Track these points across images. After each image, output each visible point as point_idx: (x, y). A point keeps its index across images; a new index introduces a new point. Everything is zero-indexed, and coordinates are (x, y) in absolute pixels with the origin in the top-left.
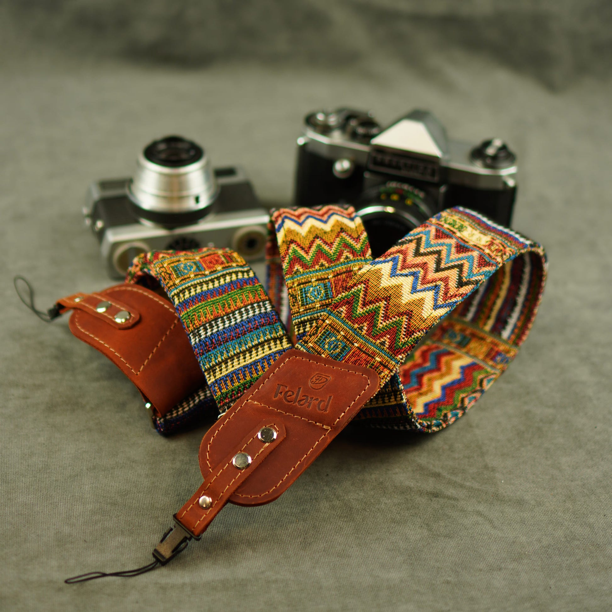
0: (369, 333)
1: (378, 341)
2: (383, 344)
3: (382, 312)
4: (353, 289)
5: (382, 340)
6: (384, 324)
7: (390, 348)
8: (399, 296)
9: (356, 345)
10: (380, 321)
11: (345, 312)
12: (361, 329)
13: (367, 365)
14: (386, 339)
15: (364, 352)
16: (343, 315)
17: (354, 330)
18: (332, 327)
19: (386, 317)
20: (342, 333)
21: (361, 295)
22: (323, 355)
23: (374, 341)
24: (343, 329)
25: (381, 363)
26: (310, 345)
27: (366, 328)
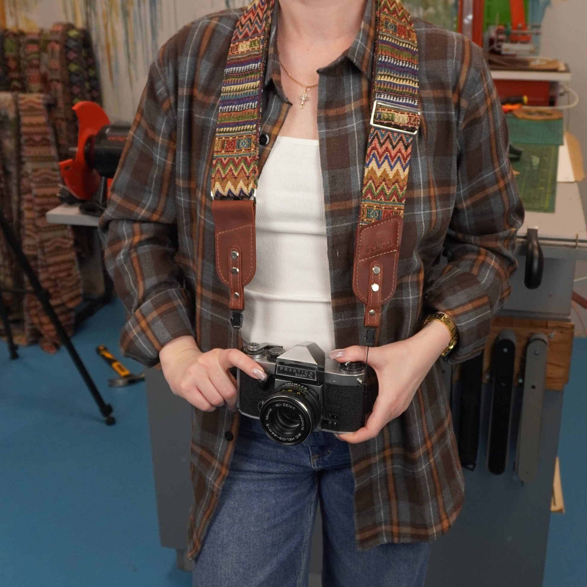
0: (385, 199)
1: (392, 201)
2: (394, 201)
3: (385, 187)
4: (368, 185)
5: (393, 199)
6: (390, 192)
7: (398, 200)
8: (387, 175)
9: (383, 208)
10: (387, 191)
11: (371, 197)
12: (381, 200)
13: (392, 214)
14: (394, 197)
15: (388, 209)
16: (371, 198)
17: (379, 202)
18: (369, 206)
19: (389, 188)
20: (375, 206)
21: (373, 185)
22: (373, 221)
23: (390, 202)
24: (374, 205)
25: (398, 209)
26: (365, 220)
27: (383, 198)
